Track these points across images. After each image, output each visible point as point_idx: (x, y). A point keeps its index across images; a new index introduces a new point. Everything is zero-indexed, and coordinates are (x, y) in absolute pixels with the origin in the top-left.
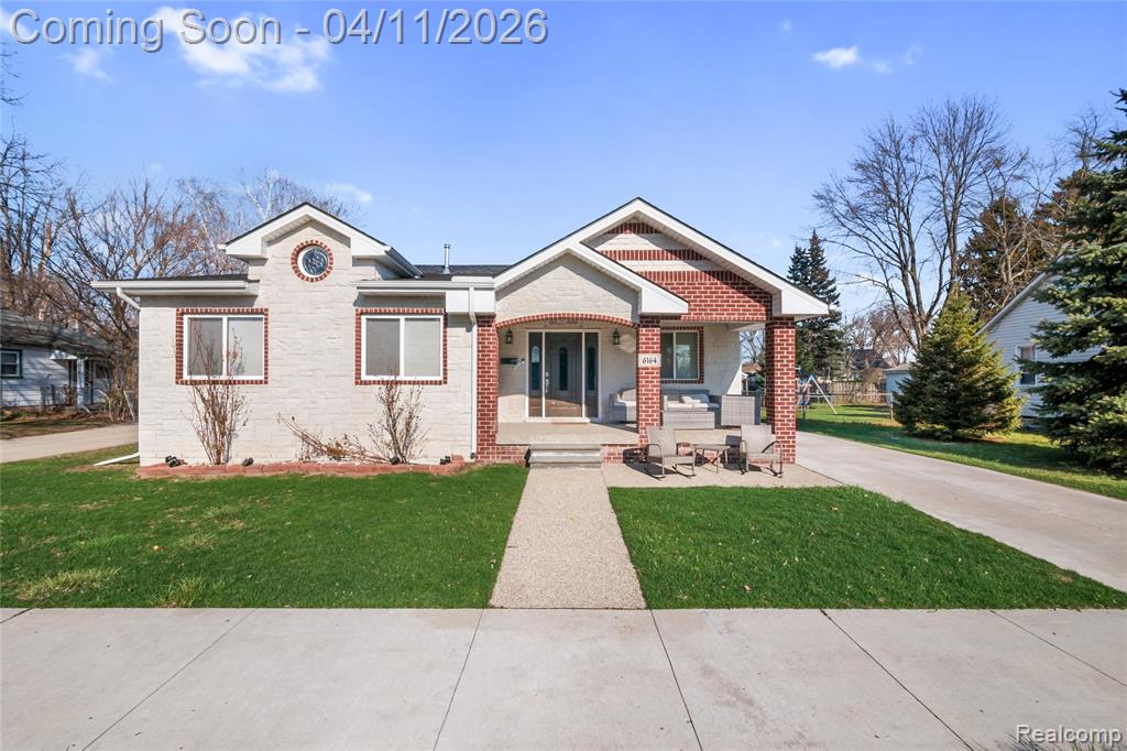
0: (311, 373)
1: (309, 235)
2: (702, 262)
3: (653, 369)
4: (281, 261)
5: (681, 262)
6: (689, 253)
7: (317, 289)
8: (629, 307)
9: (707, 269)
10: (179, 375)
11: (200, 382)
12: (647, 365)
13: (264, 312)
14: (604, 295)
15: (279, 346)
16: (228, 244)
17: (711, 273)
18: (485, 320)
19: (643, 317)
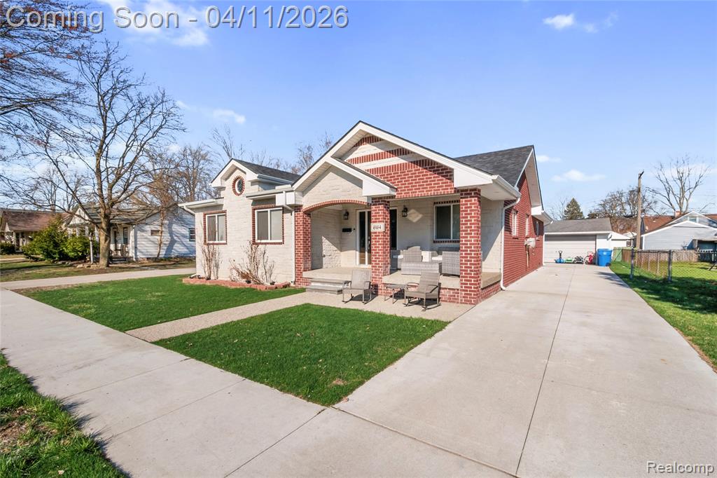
0: (239, 239)
1: (237, 173)
2: (409, 156)
3: (379, 233)
5: (397, 158)
6: (400, 152)
7: (241, 198)
9: (413, 160)
10: (205, 241)
12: (376, 230)
13: (225, 212)
14: (352, 187)
15: (229, 227)
17: (416, 163)
18: (297, 208)
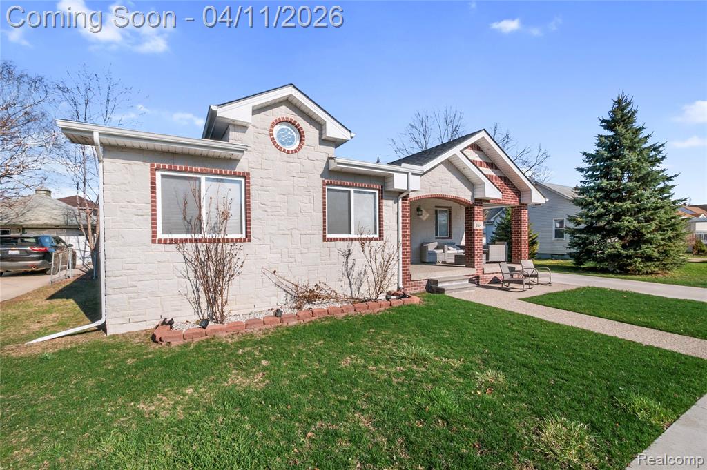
0: (287, 232)
2: (497, 171)
3: (480, 230)
4: (260, 131)
5: (490, 170)
6: (493, 166)
7: (292, 160)
8: (470, 193)
9: (499, 175)
10: (154, 233)
11: (181, 241)
13: (246, 176)
15: (260, 207)
16: (219, 105)
17: (501, 178)
19: (476, 199)
